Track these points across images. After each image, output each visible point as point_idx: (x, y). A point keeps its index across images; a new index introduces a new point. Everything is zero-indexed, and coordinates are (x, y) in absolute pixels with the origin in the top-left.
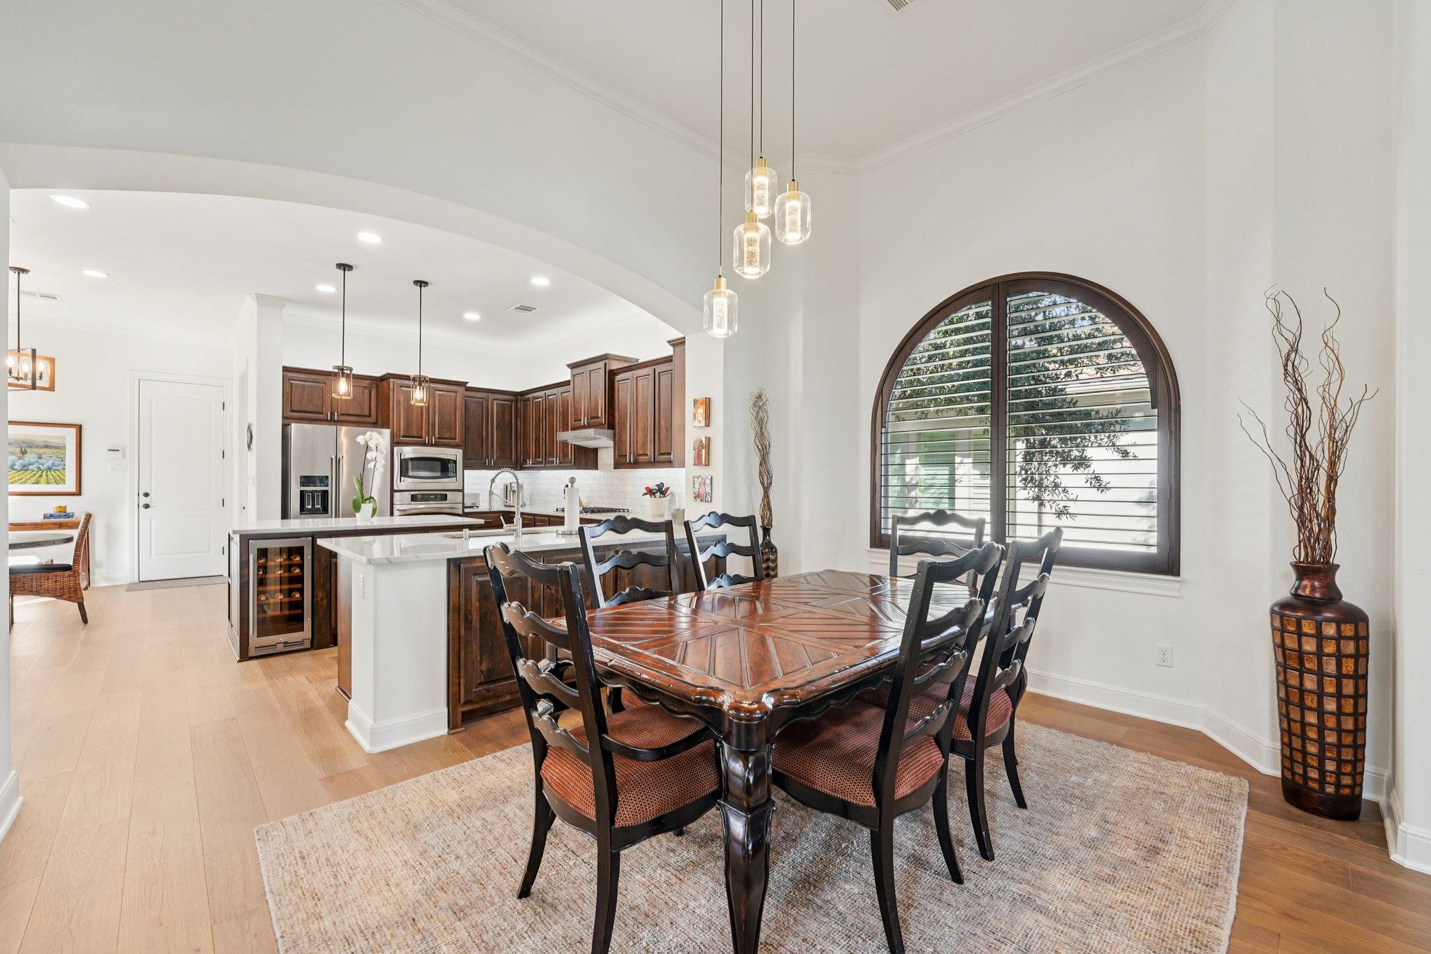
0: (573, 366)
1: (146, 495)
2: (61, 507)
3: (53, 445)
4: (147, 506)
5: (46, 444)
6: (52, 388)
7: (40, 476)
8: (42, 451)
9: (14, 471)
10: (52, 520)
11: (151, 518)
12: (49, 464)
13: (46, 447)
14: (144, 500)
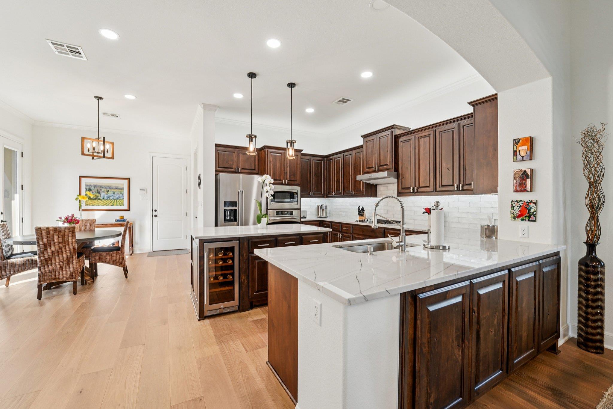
0: (364, 137)
1: (156, 211)
2: (121, 216)
3: (119, 188)
4: (156, 216)
5: (116, 187)
6: (112, 158)
7: (114, 202)
8: (115, 190)
9: (104, 200)
10: (118, 222)
11: (157, 222)
12: (117, 196)
13: (116, 188)
14: (155, 213)
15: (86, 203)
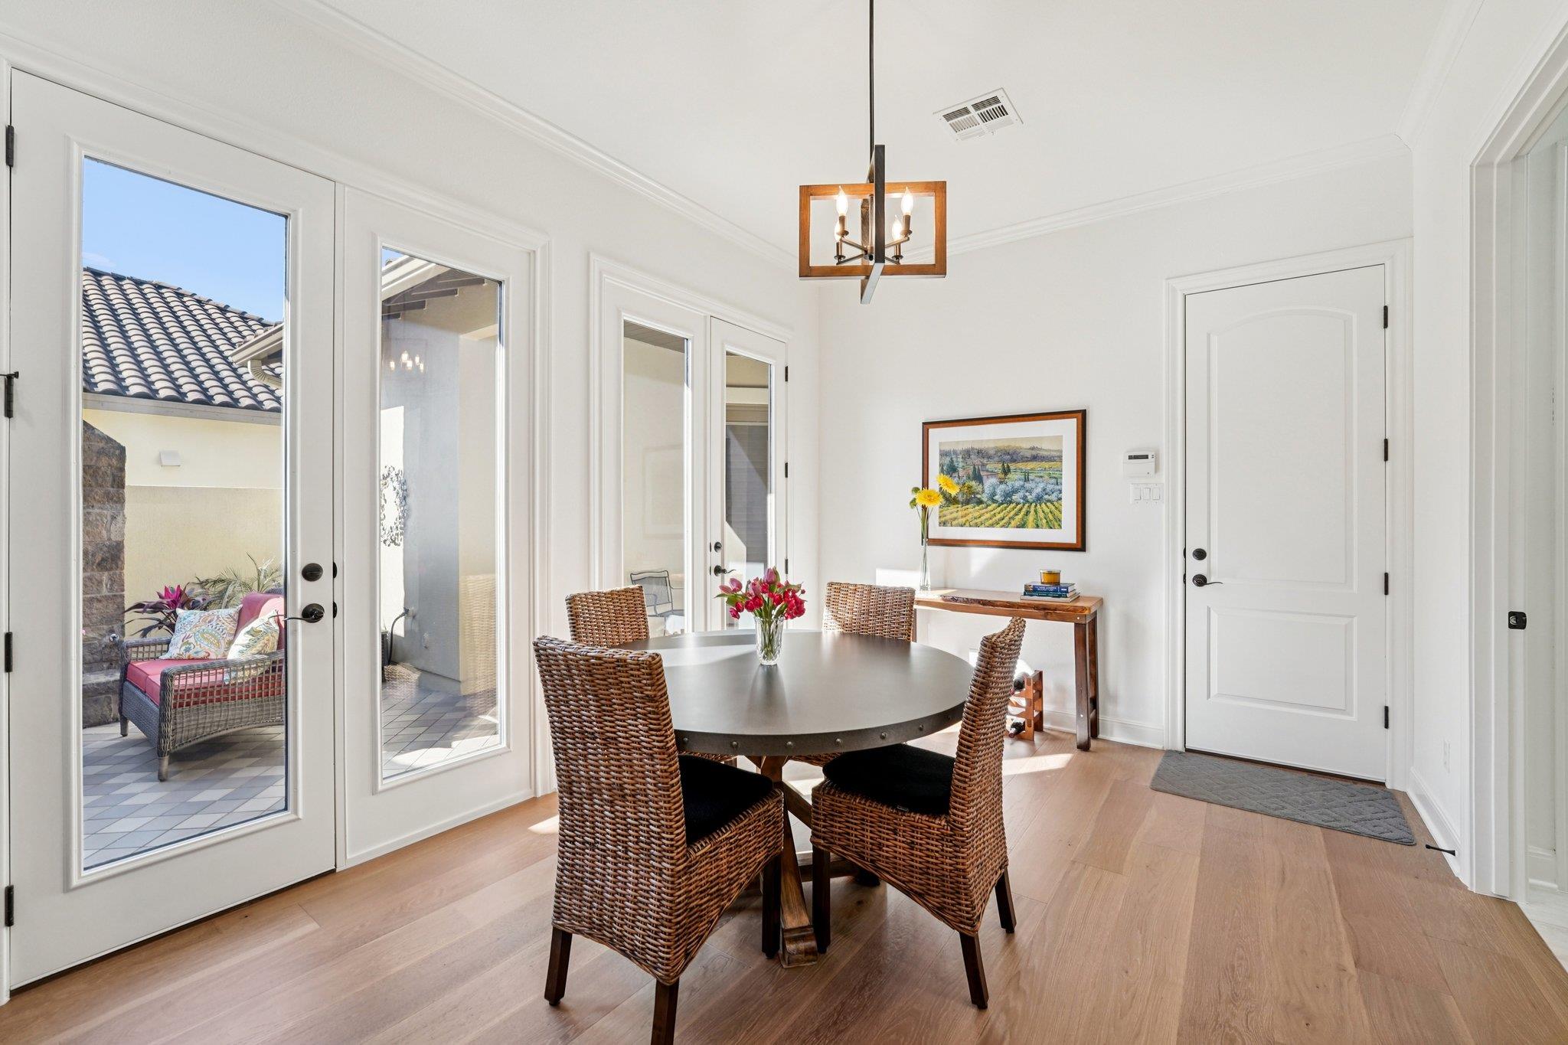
1: (1200, 554)
2: (1050, 573)
3: (1045, 453)
4: (1201, 581)
5: (1034, 453)
6: (938, 268)
8: (1031, 465)
10: (1036, 599)
11: (1209, 609)
12: (1038, 490)
13: (1035, 458)
14: (1197, 567)
15: (940, 517)
